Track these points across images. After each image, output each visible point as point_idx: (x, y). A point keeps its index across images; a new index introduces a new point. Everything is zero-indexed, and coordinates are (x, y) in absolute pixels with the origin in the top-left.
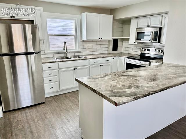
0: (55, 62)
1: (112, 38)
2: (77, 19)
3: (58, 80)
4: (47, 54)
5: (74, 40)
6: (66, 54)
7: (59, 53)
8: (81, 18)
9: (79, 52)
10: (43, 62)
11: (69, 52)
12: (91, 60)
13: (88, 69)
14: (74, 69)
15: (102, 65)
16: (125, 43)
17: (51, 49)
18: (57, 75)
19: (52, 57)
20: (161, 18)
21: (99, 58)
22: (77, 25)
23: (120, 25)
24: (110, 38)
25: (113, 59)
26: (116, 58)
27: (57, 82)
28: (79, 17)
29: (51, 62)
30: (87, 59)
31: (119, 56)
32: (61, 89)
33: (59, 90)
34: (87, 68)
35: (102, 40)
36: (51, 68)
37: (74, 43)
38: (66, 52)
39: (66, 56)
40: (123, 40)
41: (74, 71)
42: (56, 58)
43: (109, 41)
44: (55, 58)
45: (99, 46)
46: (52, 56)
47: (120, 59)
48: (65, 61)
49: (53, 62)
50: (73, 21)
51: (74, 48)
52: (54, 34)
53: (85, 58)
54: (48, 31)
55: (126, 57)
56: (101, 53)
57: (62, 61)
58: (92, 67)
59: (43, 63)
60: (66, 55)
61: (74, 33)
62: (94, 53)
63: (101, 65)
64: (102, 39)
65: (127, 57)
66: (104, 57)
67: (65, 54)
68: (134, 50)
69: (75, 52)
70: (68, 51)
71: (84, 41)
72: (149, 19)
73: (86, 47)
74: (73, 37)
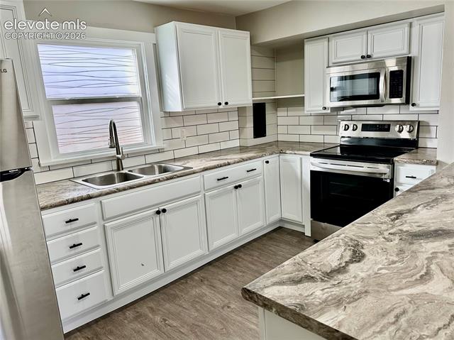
0: (89, 197)
1: (253, 101)
2: (142, 44)
3: (104, 263)
4: (49, 168)
5: (138, 115)
6: (119, 161)
7: (91, 162)
8: (157, 41)
9: (159, 151)
10: (42, 204)
11: (129, 156)
12: (207, 174)
13: (201, 204)
14: (158, 212)
15: (240, 186)
16: (285, 114)
17: (62, 150)
18: (98, 246)
19: (69, 179)
20: (407, 29)
21: (229, 164)
22: (145, 65)
23: (266, 63)
24: (248, 100)
25: (267, 162)
26: (273, 159)
27: (100, 268)
28: (150, 38)
29: (73, 201)
30: (194, 173)
31: (281, 152)
32: (117, 292)
33: (109, 298)
34: (196, 202)
35: (227, 106)
36: (74, 225)
37: (139, 123)
38: (119, 156)
39: (118, 169)
40: (278, 104)
41: (158, 218)
42: (86, 181)
43: (241, 110)
44: (80, 181)
45: (214, 128)
46: (68, 173)
47: (285, 161)
48: (124, 189)
49: (82, 199)
50: (129, 53)
51: (141, 139)
52: (68, 97)
53: (186, 168)
54: (46, 88)
55: (309, 153)
56: (224, 146)
57: (115, 192)
58: (212, 197)
59: (43, 209)
60: (119, 167)
61: (135, 90)
62: (203, 149)
63: (236, 187)
64: (226, 103)
65: (311, 155)
66: (244, 160)
67: (115, 163)
68: (315, 130)
69: (145, 154)
70: (125, 151)
71: (170, 115)
72: (365, 36)
73: (177, 133)
74: (135, 104)
